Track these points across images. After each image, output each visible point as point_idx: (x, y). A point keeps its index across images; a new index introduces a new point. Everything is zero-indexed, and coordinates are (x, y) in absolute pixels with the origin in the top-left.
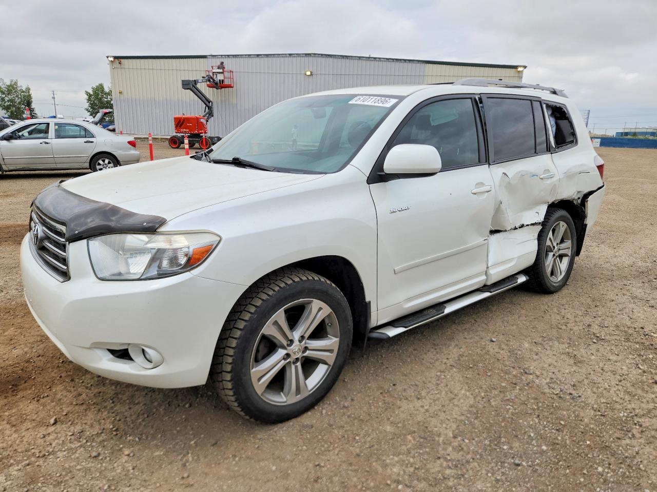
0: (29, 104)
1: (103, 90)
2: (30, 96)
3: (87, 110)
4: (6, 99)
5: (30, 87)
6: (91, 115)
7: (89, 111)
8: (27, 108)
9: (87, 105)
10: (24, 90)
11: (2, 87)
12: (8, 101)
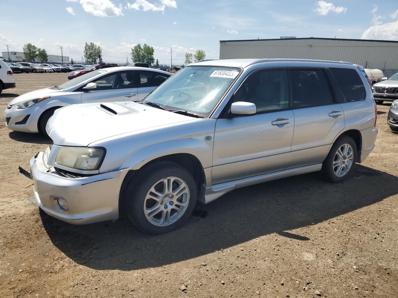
0: (100, 56)
1: (140, 48)
3: (131, 59)
5: (100, 46)
6: (133, 61)
7: (133, 59)
9: (132, 56)
10: (97, 48)
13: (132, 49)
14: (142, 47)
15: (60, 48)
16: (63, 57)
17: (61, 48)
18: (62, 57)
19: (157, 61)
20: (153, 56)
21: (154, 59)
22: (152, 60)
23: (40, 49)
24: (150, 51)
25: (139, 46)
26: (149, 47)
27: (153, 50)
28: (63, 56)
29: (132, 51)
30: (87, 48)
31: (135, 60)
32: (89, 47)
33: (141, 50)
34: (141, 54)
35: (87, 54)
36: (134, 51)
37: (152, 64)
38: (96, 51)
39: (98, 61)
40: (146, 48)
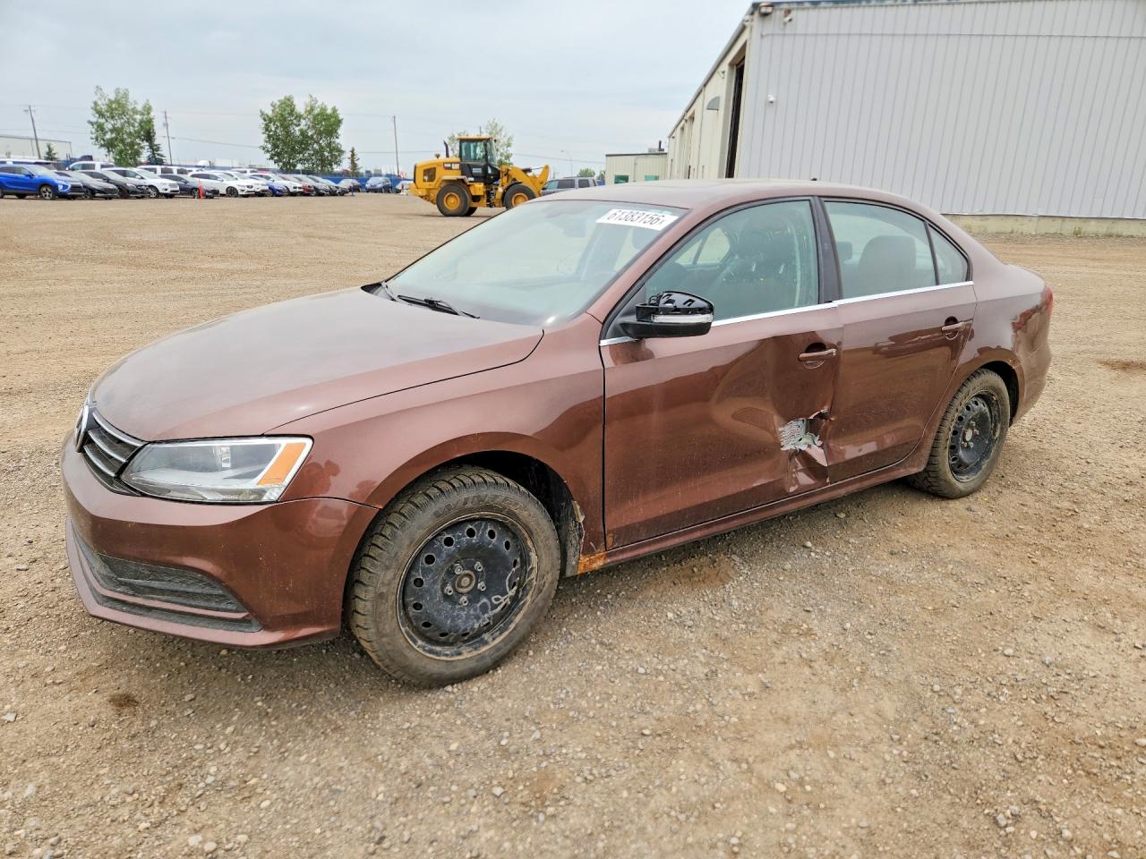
0: (149, 136)
1: (292, 110)
2: (150, 121)
3: (264, 149)
4: (108, 126)
5: (151, 104)
6: (272, 158)
7: (268, 151)
8: (145, 144)
9: (261, 138)
10: (139, 108)
11: (99, 103)
12: (112, 131)
13: (262, 114)
14: (300, 108)
15: (27, 111)
17: (29, 110)
18: (36, 140)
19: (353, 155)
20: (337, 141)
21: (341, 152)
22: (336, 152)
24: (329, 124)
25: (287, 105)
26: (324, 109)
27: (339, 122)
28: (38, 137)
29: (265, 120)
30: (104, 108)
31: (278, 154)
32: (111, 102)
33: (299, 117)
34: (297, 131)
35: (100, 127)
36: (271, 120)
37: (335, 166)
38: (138, 117)
39: (145, 155)
40: (312, 109)
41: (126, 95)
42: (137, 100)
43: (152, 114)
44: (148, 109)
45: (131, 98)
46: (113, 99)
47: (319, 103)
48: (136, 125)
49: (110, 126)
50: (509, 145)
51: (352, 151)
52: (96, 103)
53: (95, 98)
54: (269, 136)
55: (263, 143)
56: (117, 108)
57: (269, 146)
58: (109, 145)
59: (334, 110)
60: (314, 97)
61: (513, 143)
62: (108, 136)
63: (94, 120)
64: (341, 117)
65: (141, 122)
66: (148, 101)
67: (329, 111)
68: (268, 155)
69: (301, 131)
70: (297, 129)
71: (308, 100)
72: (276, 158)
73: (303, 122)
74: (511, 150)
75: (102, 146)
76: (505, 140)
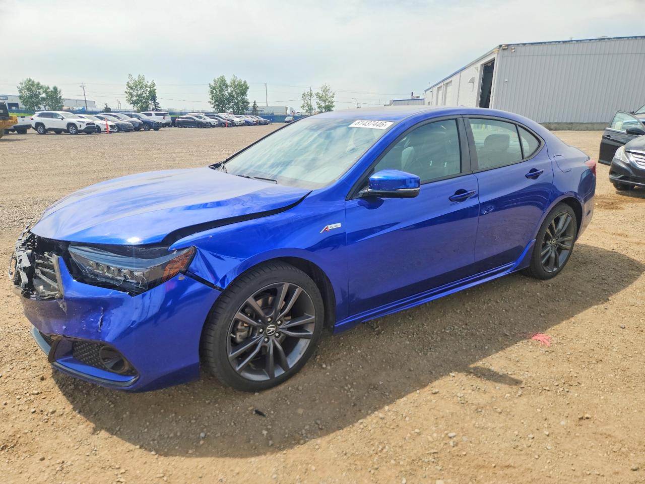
13: (210, 85)
14: (228, 82)
15: (81, 86)
16: (87, 102)
18: (85, 101)
19: (255, 104)
20: (246, 97)
21: (248, 103)
22: (246, 103)
23: (48, 88)
24: (243, 89)
25: (222, 80)
26: (241, 82)
27: (247, 88)
28: (87, 99)
29: (211, 88)
30: (132, 85)
31: (217, 105)
32: (136, 81)
33: (227, 86)
34: (226, 93)
35: (131, 94)
36: (214, 88)
37: (245, 110)
38: (149, 89)
39: (152, 106)
40: (234, 82)
41: (143, 78)
42: (148, 80)
43: (155, 88)
44: (153, 85)
45: (146, 79)
46: (137, 80)
47: (238, 79)
48: (148, 93)
49: (135, 94)
50: (333, 97)
51: (255, 102)
52: (128, 83)
53: (128, 80)
54: (213, 96)
55: (210, 100)
56: (139, 84)
57: (213, 101)
58: (135, 103)
59: (245, 82)
60: (236, 76)
61: (335, 96)
62: (135, 98)
63: (128, 91)
64: (248, 85)
65: (150, 92)
66: (153, 80)
67: (243, 83)
68: (213, 106)
69: (228, 93)
70: (226, 92)
71: (233, 78)
72: (216, 107)
73: (229, 89)
74: (334, 99)
75: (131, 104)
76: (331, 94)
